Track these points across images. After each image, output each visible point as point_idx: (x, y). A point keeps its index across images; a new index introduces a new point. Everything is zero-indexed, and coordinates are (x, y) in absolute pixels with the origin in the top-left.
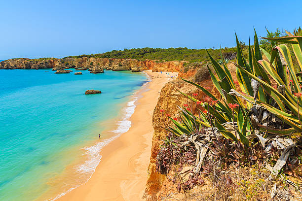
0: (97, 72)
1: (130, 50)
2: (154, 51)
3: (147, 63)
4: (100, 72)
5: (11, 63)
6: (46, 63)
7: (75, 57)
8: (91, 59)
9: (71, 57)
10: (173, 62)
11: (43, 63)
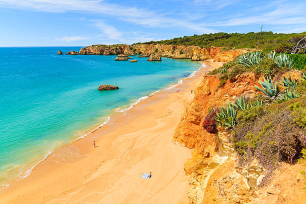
0: (154, 60)
1: (200, 36)
2: (227, 36)
3: (212, 50)
4: (157, 60)
5: (91, 49)
6: (117, 49)
7: (143, 44)
8: (157, 46)
9: (139, 43)
10: (241, 50)
11: (113, 50)
